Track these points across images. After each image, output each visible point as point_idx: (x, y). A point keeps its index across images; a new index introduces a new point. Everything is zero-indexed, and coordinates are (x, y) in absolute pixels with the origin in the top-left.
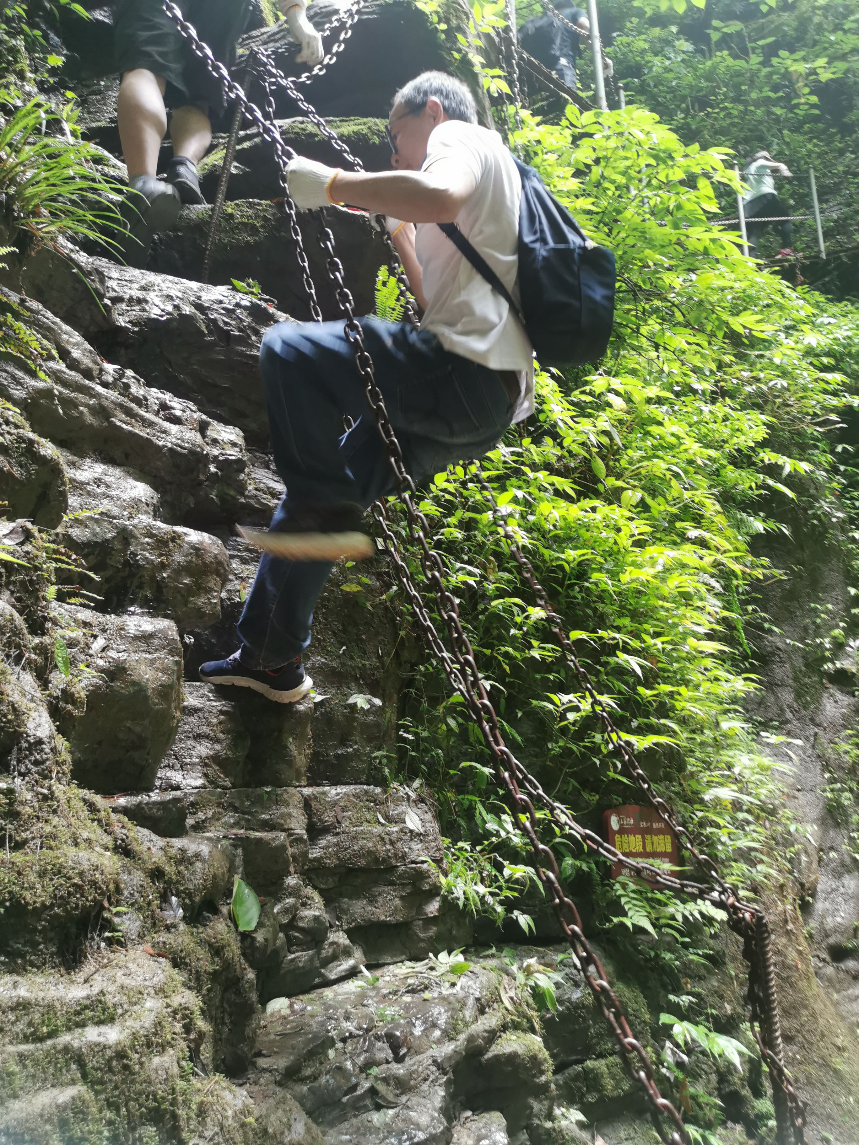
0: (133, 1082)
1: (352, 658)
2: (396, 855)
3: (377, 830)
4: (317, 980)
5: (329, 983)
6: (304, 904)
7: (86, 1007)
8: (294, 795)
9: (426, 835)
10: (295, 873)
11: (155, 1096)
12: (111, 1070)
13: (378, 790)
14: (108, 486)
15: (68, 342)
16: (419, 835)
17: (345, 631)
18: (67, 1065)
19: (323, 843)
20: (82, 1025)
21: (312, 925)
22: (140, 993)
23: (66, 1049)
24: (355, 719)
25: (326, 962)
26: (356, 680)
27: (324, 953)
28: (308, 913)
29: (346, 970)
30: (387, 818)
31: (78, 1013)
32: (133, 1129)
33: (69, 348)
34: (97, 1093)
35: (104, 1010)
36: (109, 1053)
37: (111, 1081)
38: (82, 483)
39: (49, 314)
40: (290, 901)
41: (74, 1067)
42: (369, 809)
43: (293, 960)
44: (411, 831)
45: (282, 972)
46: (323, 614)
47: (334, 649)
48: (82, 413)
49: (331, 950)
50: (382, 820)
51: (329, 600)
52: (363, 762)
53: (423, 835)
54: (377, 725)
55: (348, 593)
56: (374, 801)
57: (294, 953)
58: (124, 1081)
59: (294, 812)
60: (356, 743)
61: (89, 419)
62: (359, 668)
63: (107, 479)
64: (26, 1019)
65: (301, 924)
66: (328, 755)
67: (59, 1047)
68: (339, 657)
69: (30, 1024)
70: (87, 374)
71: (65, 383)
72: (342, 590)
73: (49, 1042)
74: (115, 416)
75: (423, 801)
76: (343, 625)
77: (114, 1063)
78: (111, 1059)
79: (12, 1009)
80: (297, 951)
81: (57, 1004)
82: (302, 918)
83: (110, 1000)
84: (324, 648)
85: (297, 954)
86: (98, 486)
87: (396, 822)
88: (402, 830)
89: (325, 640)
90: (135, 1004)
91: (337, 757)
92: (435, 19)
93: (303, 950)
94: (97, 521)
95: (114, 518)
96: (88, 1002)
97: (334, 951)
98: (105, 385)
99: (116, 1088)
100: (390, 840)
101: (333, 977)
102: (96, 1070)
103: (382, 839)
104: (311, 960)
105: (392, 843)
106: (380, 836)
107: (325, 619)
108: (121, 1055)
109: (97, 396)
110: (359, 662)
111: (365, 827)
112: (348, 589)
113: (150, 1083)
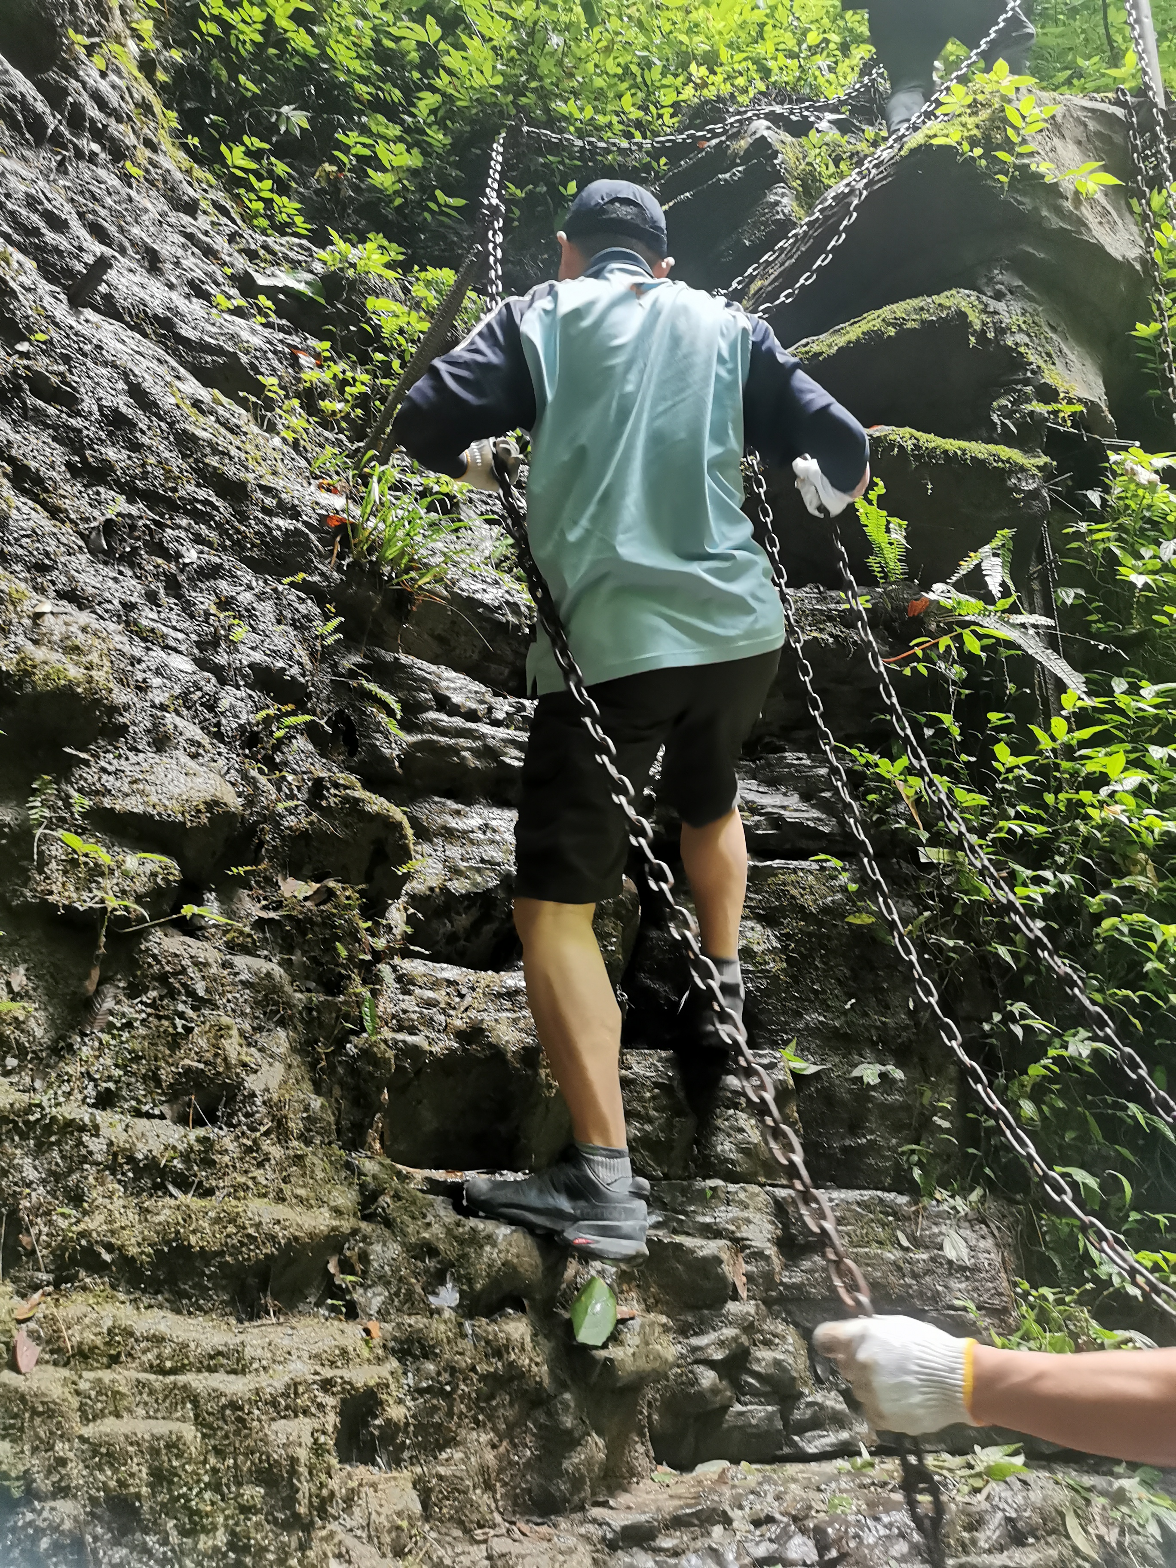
0: (246, 1437)
1: (866, 1015)
2: (921, 1294)
3: (892, 1255)
4: (786, 1450)
5: (806, 1458)
6: (767, 1343)
7: (220, 1353)
8: (758, 1195)
9: (975, 1269)
10: (749, 1298)
11: (268, 1457)
12: (224, 1418)
13: (903, 1200)
14: (494, 831)
15: (448, 688)
16: (964, 1269)
17: (855, 977)
18: (183, 1403)
19: (806, 1264)
20: (212, 1370)
21: (771, 1370)
22: (289, 1353)
23: (185, 1387)
24: (871, 1099)
25: (803, 1428)
26: (874, 1044)
27: (797, 1415)
28: (764, 1355)
29: (832, 1445)
30: (912, 1238)
31: (211, 1357)
32: (239, 1484)
33: (448, 693)
34: (204, 1436)
35: (238, 1360)
36: (223, 1400)
37: (222, 1429)
38: (465, 832)
39: (425, 665)
40: (729, 1332)
41: (189, 1406)
42: (883, 1225)
43: (742, 1414)
44: (950, 1262)
45: (725, 1426)
46: (822, 956)
47: (838, 1004)
48: (464, 757)
49: (809, 1412)
50: (906, 1243)
51: (829, 938)
52: (887, 1158)
53: (972, 1270)
54: (906, 1107)
55: (860, 926)
56: (895, 1214)
57: (746, 1404)
58: (237, 1433)
59: (756, 1217)
60: (872, 1132)
61: (473, 762)
62: (877, 1028)
63: (494, 823)
64: (156, 1351)
65: (756, 1368)
66: (830, 1147)
67: (180, 1384)
68: (845, 1013)
69: (158, 1356)
70: (472, 716)
71: (444, 732)
72: (849, 924)
73: (172, 1378)
74: (505, 754)
75: (983, 1221)
76: (852, 970)
77: (228, 1412)
78: (224, 1407)
79: (147, 1339)
80: (751, 1403)
81: (192, 1345)
82: (758, 1360)
83: (248, 1352)
84: (824, 1002)
85: (750, 1407)
86: (484, 833)
87: (927, 1247)
88: (933, 1259)
89: (824, 992)
90: (280, 1363)
91: (845, 1150)
92: (966, 147)
93: (762, 1404)
94: (478, 870)
95: (499, 864)
96: (225, 1349)
97: (815, 1414)
98: (496, 723)
99: (226, 1436)
100: (912, 1271)
101: (811, 1449)
102: (209, 1414)
103: (899, 1269)
104: (770, 1417)
105: (915, 1276)
106: (894, 1263)
107: (824, 963)
108: (234, 1406)
109: (483, 737)
110: (878, 1019)
111: (874, 1250)
112: (858, 922)
113: (266, 1444)
